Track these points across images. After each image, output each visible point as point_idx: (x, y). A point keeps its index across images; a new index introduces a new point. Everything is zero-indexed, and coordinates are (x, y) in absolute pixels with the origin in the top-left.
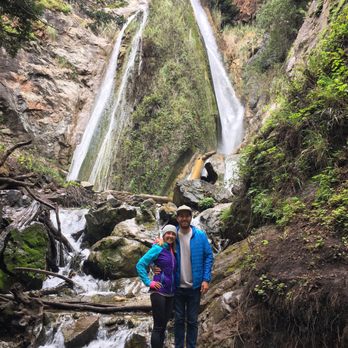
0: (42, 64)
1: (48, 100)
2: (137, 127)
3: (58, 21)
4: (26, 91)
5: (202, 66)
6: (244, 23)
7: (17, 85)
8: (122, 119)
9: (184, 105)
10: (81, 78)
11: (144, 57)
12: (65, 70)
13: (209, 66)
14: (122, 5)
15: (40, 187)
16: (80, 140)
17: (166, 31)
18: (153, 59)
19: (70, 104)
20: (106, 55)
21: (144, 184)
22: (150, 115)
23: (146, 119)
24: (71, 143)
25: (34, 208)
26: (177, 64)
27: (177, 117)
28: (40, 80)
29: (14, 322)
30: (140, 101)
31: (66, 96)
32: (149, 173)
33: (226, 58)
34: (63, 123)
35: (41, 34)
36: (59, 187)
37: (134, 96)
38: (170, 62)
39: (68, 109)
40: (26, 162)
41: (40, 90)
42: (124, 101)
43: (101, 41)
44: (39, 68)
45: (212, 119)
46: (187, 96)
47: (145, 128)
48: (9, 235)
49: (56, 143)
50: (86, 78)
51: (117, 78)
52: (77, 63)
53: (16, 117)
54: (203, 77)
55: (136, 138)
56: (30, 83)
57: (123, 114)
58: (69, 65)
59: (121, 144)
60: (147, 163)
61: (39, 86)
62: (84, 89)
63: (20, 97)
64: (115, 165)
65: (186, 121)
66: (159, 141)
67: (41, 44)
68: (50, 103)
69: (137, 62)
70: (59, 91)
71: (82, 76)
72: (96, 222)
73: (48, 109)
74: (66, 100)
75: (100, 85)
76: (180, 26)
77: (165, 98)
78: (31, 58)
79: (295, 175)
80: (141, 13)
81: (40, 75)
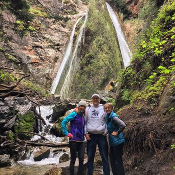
0: (39, 42)
1: (41, 58)
2: (82, 68)
3: (46, 22)
4: (31, 54)
5: (114, 39)
6: (134, 18)
7: (27, 52)
8: (75, 65)
9: (105, 57)
10: (56, 47)
11: (86, 36)
12: (49, 44)
13: (117, 39)
14: (76, 13)
15: (34, 97)
16: (56, 76)
17: (96, 24)
18: (90, 37)
19: (51, 59)
20: (68, 36)
21: (86, 96)
22: (88, 63)
23: (87, 65)
24: (52, 77)
25: (30, 105)
26: (101, 38)
27: (101, 63)
28: (38, 49)
29: (13, 150)
30: (84, 56)
31: (49, 56)
32: (88, 90)
33: (126, 34)
34: (48, 68)
35: (38, 28)
36: (43, 97)
37: (81, 54)
38: (98, 38)
39: (50, 62)
40: (28, 85)
41: (37, 54)
42: (77, 57)
43: (66, 30)
44: (37, 44)
45: (119, 63)
46: (106, 53)
47: (86, 69)
48: (17, 117)
49: (45, 78)
50: (59, 47)
51: (73, 47)
52: (55, 40)
53: (26, 66)
54: (115, 44)
55: (81, 74)
56: (33, 50)
57: (76, 63)
58: (51, 41)
59: (75, 77)
60: (87, 85)
61: (37, 52)
62: (58, 52)
63: (28, 57)
64: (72, 87)
65: (106, 65)
66: (93, 75)
67: (38, 33)
68: (42, 59)
69: (82, 38)
70: (46, 54)
71: (56, 46)
72: (57, 111)
73: (41, 62)
74: (49, 57)
75: (65, 50)
76: (103, 21)
77: (96, 54)
78: (34, 39)
79: (139, 81)
80: (84, 16)
81: (37, 47)
